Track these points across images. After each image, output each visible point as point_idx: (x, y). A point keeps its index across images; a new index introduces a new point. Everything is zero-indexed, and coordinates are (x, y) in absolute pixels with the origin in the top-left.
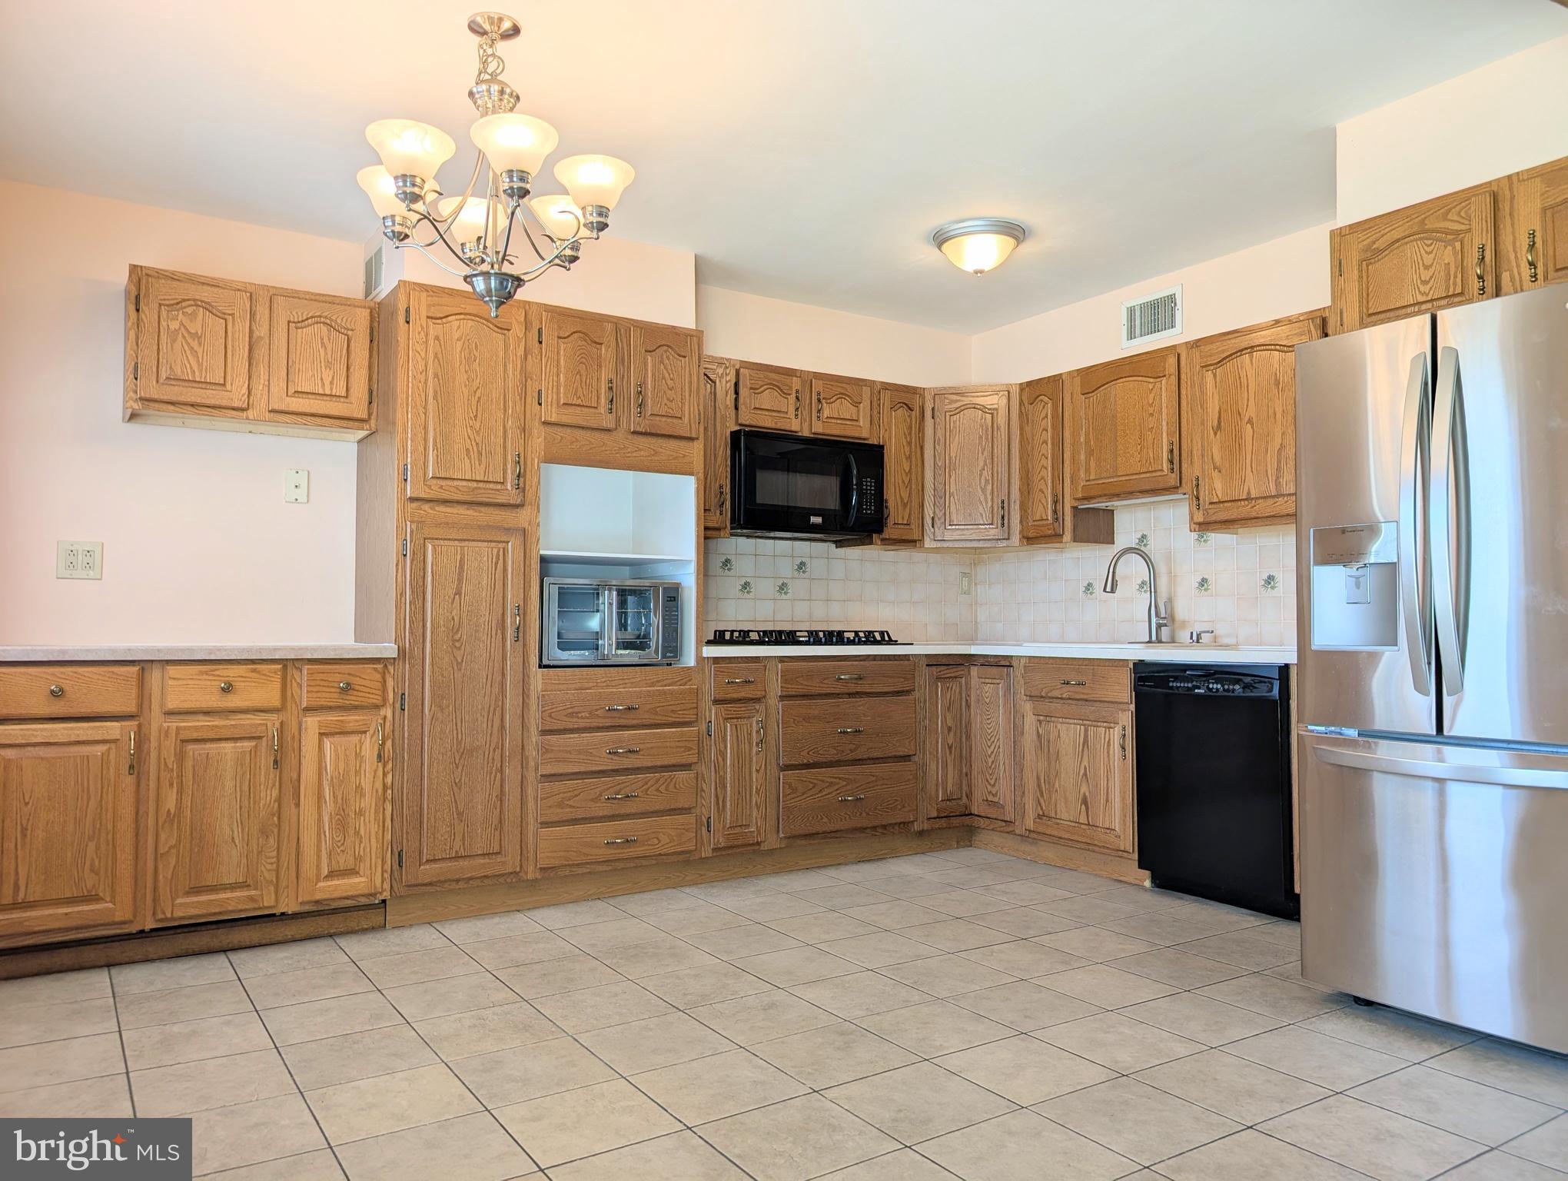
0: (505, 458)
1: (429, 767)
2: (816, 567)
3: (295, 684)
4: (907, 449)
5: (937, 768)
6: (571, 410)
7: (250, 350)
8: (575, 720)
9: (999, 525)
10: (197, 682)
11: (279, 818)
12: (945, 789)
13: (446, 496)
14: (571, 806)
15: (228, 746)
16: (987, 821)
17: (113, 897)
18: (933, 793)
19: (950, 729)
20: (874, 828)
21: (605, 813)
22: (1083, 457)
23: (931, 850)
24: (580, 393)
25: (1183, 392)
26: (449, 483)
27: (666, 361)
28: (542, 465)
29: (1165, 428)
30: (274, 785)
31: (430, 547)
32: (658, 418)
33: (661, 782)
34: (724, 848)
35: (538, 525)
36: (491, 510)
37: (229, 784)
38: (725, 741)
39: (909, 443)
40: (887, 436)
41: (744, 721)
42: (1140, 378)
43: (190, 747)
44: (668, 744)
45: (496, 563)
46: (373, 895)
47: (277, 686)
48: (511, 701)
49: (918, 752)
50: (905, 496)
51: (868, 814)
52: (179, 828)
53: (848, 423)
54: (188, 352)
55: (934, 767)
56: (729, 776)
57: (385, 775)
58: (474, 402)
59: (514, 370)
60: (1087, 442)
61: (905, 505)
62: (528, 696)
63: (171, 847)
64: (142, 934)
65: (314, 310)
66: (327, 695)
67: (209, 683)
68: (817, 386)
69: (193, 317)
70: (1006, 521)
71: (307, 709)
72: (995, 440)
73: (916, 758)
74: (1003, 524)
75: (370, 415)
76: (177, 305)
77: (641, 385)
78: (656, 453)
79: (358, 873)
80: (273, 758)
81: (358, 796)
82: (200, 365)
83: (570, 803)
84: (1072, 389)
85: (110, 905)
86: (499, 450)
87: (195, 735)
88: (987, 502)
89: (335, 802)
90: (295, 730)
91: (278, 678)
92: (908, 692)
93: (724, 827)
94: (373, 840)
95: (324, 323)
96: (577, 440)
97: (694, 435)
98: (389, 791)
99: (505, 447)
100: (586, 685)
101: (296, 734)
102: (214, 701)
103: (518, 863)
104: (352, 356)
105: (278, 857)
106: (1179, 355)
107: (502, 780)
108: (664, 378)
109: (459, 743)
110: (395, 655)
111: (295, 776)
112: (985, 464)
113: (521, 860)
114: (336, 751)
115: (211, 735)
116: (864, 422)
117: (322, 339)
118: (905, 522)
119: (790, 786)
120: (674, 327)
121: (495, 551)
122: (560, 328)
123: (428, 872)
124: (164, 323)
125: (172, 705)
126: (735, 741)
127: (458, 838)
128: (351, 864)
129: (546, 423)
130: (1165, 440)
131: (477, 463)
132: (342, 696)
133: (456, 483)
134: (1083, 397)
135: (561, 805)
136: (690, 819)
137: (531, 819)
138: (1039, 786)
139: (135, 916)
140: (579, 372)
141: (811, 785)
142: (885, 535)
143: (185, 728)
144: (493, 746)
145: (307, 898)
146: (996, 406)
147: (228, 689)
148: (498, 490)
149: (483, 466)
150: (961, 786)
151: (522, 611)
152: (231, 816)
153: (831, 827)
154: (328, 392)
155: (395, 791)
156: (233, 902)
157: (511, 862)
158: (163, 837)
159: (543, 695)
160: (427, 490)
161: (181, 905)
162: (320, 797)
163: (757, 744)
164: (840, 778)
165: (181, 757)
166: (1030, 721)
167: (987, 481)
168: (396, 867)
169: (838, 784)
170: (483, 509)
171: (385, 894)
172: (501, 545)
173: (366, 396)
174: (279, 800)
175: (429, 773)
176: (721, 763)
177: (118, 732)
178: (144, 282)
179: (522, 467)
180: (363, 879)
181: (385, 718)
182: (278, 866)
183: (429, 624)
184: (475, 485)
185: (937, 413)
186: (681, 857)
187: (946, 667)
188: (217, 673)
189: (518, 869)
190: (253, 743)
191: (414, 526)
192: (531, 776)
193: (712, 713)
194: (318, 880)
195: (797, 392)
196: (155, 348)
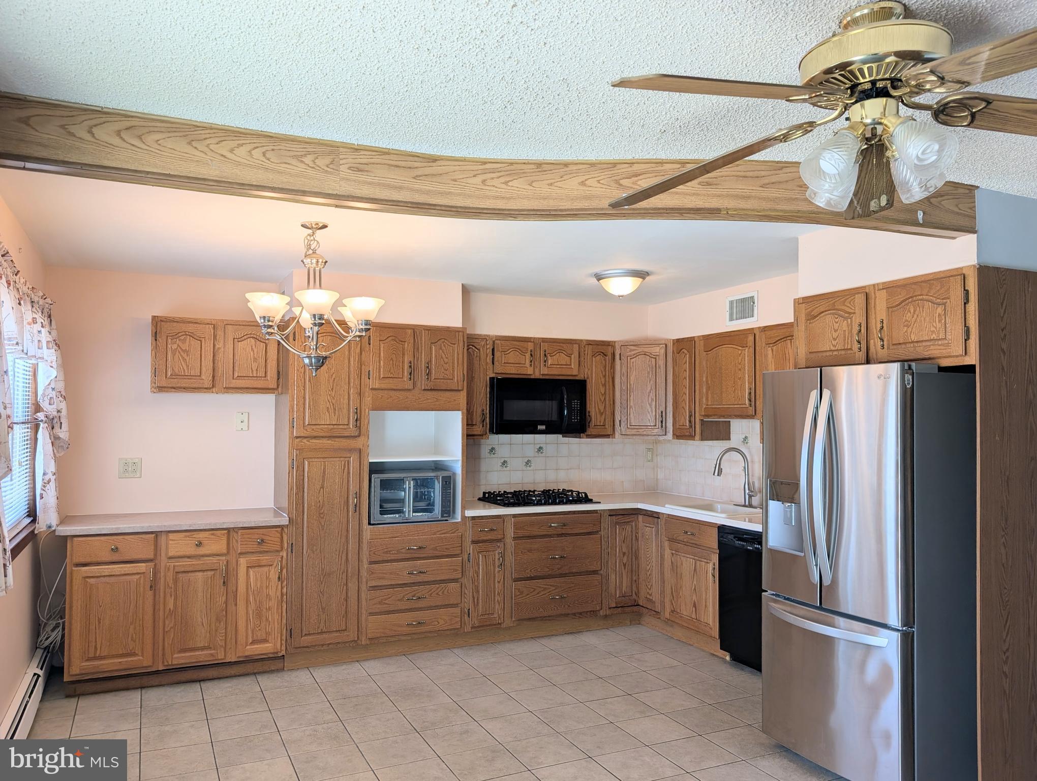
0: (349, 411)
1: (306, 584)
2: (549, 450)
3: (234, 541)
4: (603, 380)
5: (616, 577)
6: (387, 381)
7: (214, 356)
8: (389, 555)
9: (660, 427)
10: (183, 542)
11: (226, 612)
12: (621, 590)
13: (315, 434)
14: (386, 604)
15: (200, 574)
16: (647, 610)
17: (143, 654)
18: (613, 593)
19: (624, 554)
20: (574, 614)
21: (406, 608)
22: (704, 391)
23: (613, 626)
24: (392, 371)
25: (757, 357)
26: (317, 427)
27: (444, 348)
28: (370, 412)
29: (747, 379)
30: (223, 595)
31: (306, 463)
32: (438, 381)
33: (439, 589)
34: (478, 627)
35: (368, 446)
36: (341, 439)
37: (200, 594)
38: (478, 564)
39: (605, 376)
40: (589, 373)
41: (491, 553)
42: (734, 346)
43: (180, 575)
44: (443, 568)
45: (344, 469)
46: (277, 653)
47: (224, 542)
48: (352, 545)
49: (603, 568)
50: (602, 408)
51: (569, 606)
52: (175, 618)
53: (564, 366)
54: (182, 360)
55: (613, 577)
56: (481, 585)
57: (282, 588)
58: (331, 381)
59: (354, 361)
60: (707, 381)
61: (602, 414)
62: (362, 542)
63: (171, 628)
64: (157, 672)
65: (248, 330)
66: (251, 546)
67: (190, 542)
68: (545, 346)
69: (184, 341)
70: (664, 425)
71: (240, 554)
72: (657, 374)
73: (602, 572)
74: (662, 426)
75: (278, 387)
76: (175, 336)
77: (429, 363)
78: (437, 400)
79: (268, 641)
80: (222, 581)
81: (268, 600)
82: (188, 366)
83: (386, 602)
84: (700, 346)
85: (141, 658)
86: (346, 406)
87: (183, 569)
88: (652, 412)
89: (256, 604)
90: (234, 565)
91: (225, 538)
92: (596, 532)
93: (478, 615)
94: (276, 623)
95: (252, 337)
96: (391, 397)
97: (460, 389)
98: (285, 597)
99: (349, 404)
100: (396, 535)
101: (235, 567)
102: (192, 550)
103: (356, 636)
104: (268, 354)
105: (226, 633)
106: (755, 335)
107: (347, 589)
108: (442, 357)
109: (323, 570)
110: (287, 523)
111: (235, 590)
112: (651, 389)
113: (358, 634)
114: (256, 575)
115: (191, 569)
116: (574, 365)
117: (252, 346)
118: (602, 424)
119: (519, 590)
120: (448, 327)
121: (343, 463)
122: (380, 335)
123: (305, 641)
124: (169, 346)
125: (171, 554)
126: (485, 565)
127: (323, 622)
128: (264, 637)
129: (372, 389)
130: (747, 386)
131: (333, 414)
132: (259, 546)
133: (321, 426)
134: (705, 353)
135: (380, 603)
136: (457, 611)
137: (364, 612)
138: (672, 593)
139: (153, 663)
140: (392, 359)
141: (532, 590)
142: (588, 432)
143: (178, 566)
144: (341, 571)
145: (240, 655)
146: (658, 354)
147: (199, 544)
148: (345, 429)
149: (336, 416)
150: (632, 588)
151: (358, 496)
152: (201, 611)
153: (546, 614)
154: (255, 375)
155: (288, 597)
156: (202, 656)
157: (352, 635)
158: (167, 622)
159: (370, 542)
160: (305, 432)
161: (177, 658)
162: (247, 601)
163: (499, 567)
164: (551, 585)
165: (176, 581)
166: (668, 552)
167: (652, 399)
168: (288, 637)
169: (549, 588)
170: (337, 439)
171: (283, 652)
172: (347, 459)
173: (276, 376)
174: (226, 602)
175: (306, 587)
176: (476, 578)
177: (144, 568)
178: (159, 324)
179: (359, 415)
180: (270, 645)
181: (282, 557)
182: (226, 638)
183: (306, 505)
184: (332, 426)
185: (622, 357)
186: (453, 632)
187: (622, 516)
188: (194, 536)
189: (356, 639)
190: (212, 573)
191: (298, 452)
192: (364, 588)
193: (470, 548)
194: (247, 645)
195: (531, 351)
196: (165, 359)
